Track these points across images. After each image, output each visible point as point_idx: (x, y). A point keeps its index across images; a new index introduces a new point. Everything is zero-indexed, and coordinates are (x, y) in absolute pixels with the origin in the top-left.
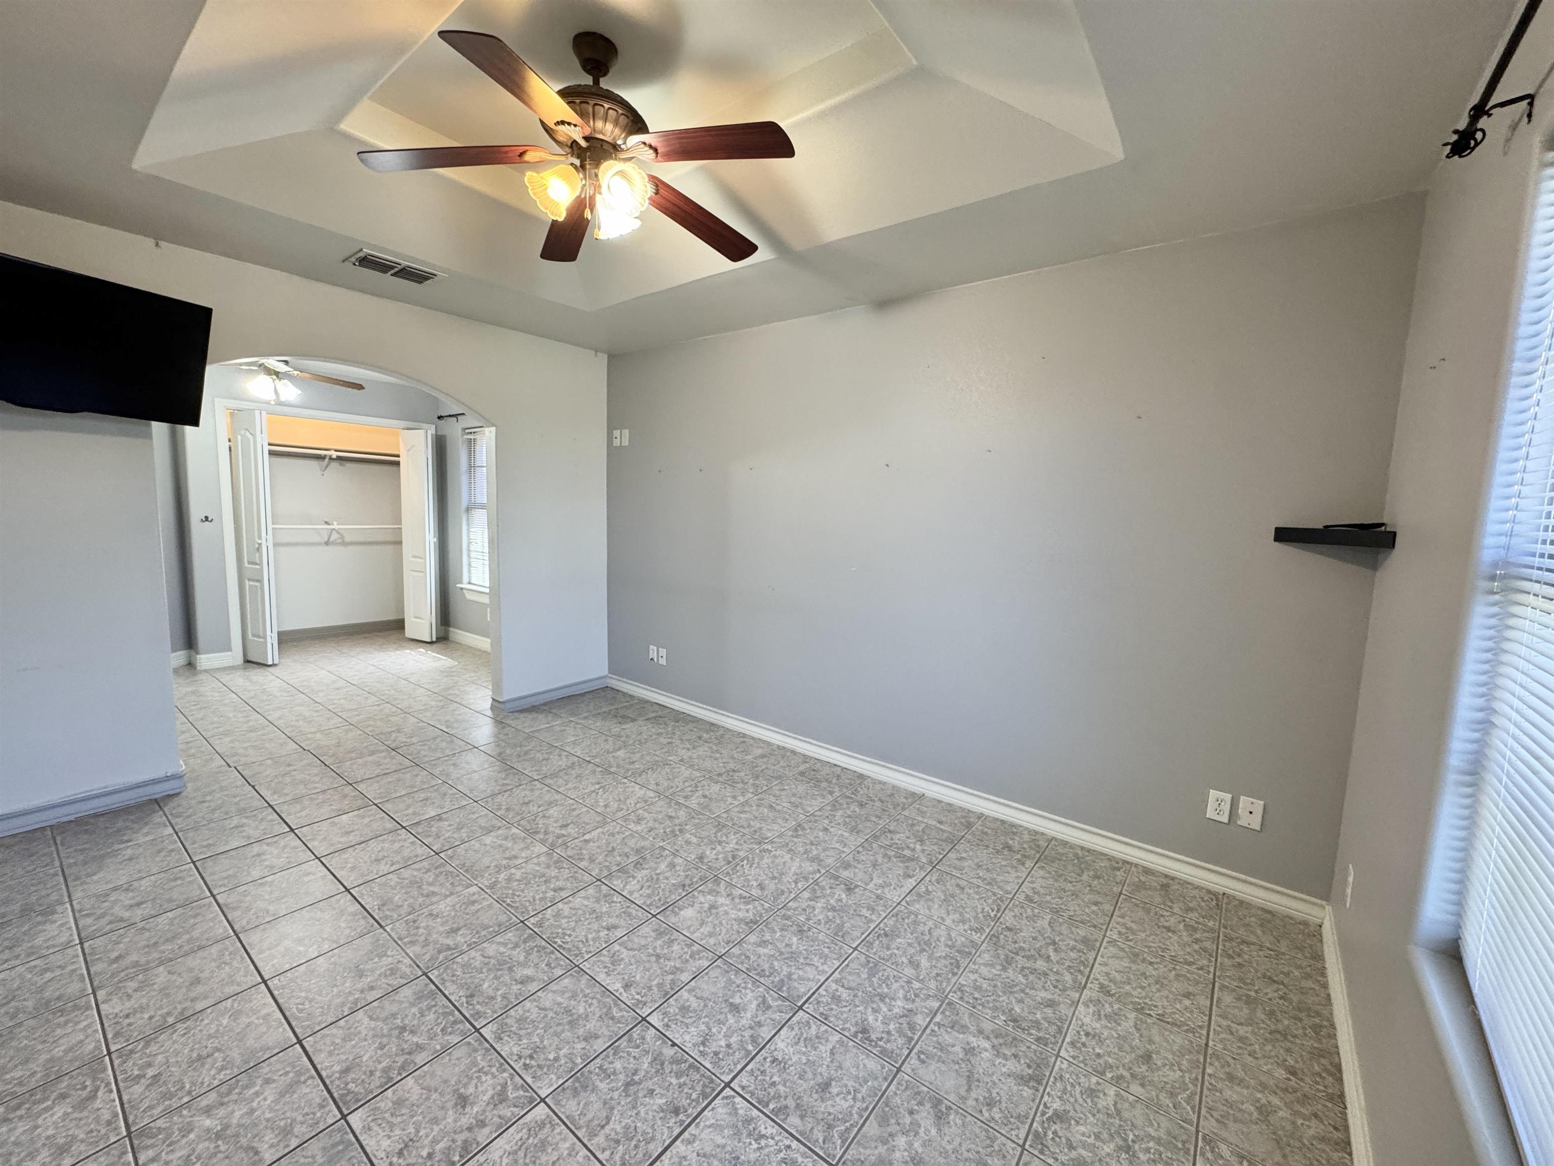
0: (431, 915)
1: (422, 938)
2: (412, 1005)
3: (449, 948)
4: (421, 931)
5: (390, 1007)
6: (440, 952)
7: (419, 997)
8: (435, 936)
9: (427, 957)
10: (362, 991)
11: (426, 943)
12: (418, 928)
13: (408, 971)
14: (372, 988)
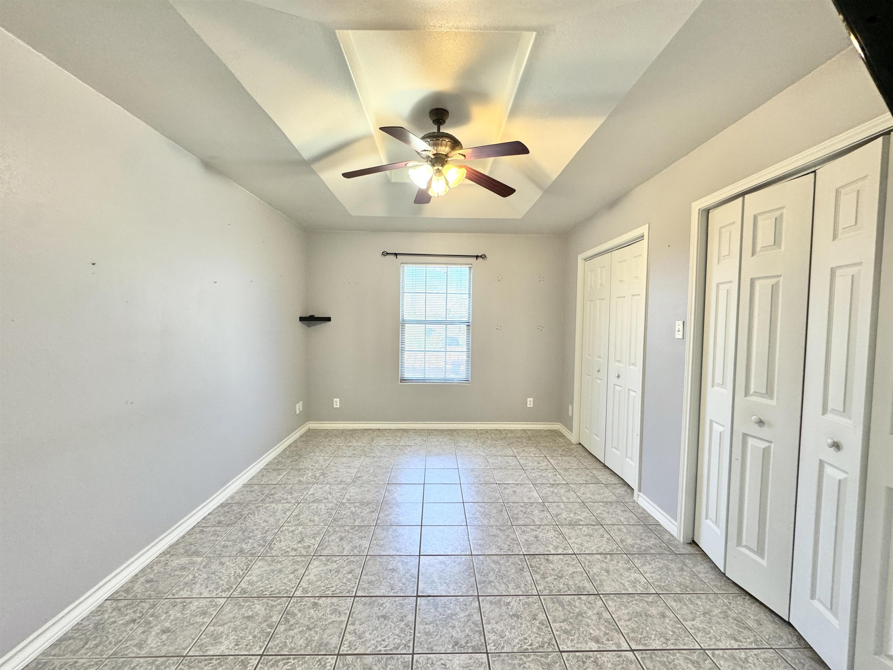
0: (500, 549)
1: (509, 539)
2: (520, 518)
3: (500, 530)
4: (508, 543)
5: (528, 521)
6: (504, 530)
7: (517, 519)
8: (503, 537)
9: (509, 531)
10: (536, 530)
11: (508, 536)
12: (509, 545)
13: (518, 529)
14: (532, 530)
